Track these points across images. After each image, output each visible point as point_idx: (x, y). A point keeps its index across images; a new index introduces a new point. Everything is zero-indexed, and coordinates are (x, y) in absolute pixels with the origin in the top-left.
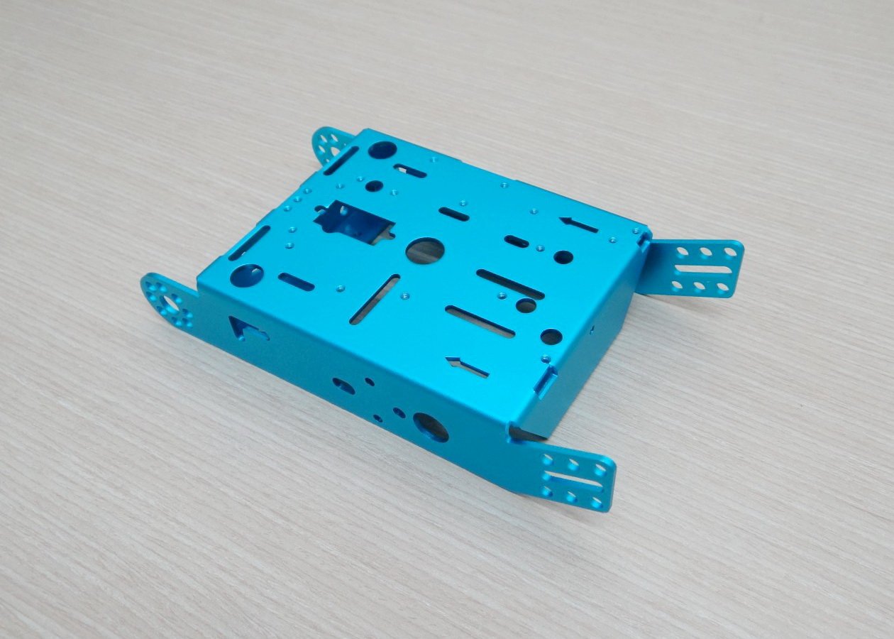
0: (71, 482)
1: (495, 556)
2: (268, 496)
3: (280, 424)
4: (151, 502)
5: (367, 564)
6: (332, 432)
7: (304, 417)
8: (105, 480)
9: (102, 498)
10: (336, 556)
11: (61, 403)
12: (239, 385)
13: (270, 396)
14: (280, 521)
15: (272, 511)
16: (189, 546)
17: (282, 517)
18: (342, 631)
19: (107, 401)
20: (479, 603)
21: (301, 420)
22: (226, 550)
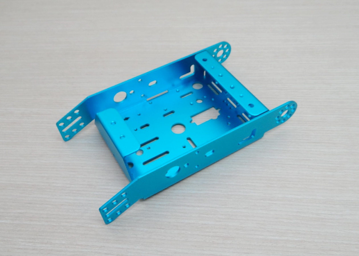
0: (25, 249)
4: (64, 242)
5: (160, 229)
8: (39, 243)
9: (42, 250)
10: (147, 231)
16: (89, 252)
20: (206, 224)
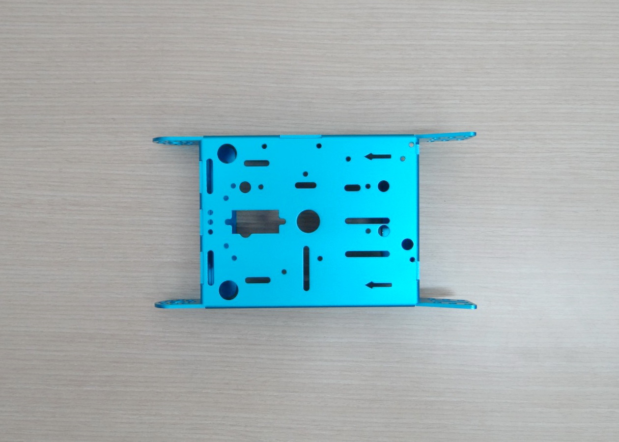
1: (345, 361)
2: (227, 384)
3: (205, 345)
6: (234, 337)
7: (214, 336)
11: (85, 388)
12: (168, 335)
13: (189, 333)
14: (242, 392)
15: (234, 389)
17: (241, 390)
18: (301, 424)
19: (108, 376)
21: (214, 338)
22: (228, 417)
